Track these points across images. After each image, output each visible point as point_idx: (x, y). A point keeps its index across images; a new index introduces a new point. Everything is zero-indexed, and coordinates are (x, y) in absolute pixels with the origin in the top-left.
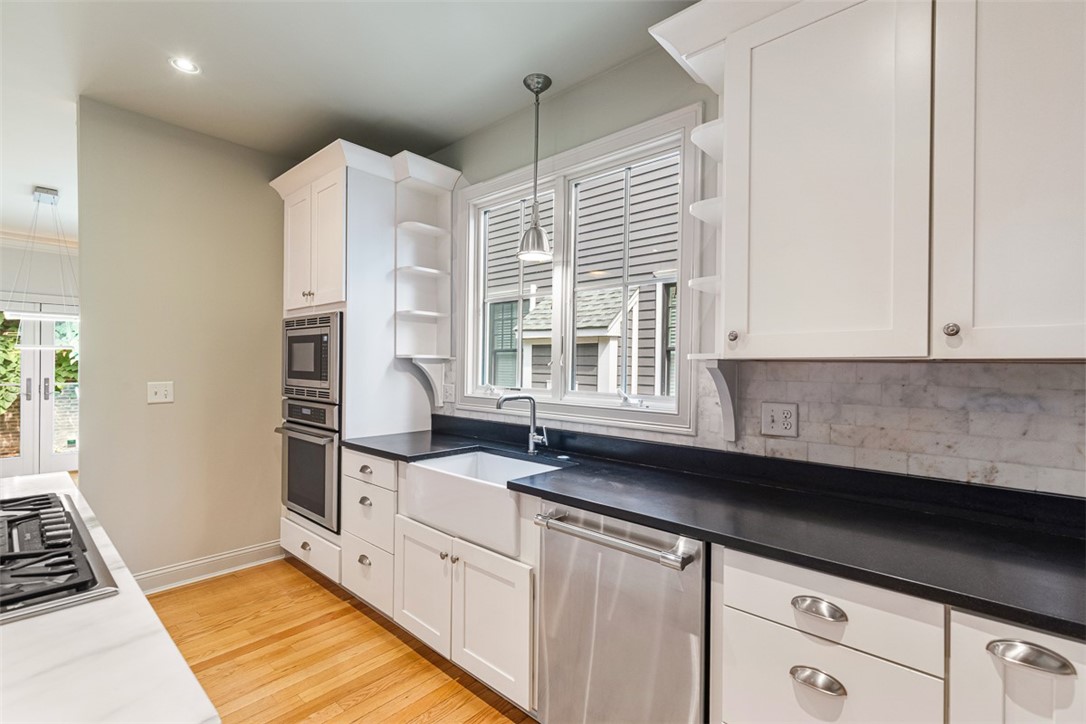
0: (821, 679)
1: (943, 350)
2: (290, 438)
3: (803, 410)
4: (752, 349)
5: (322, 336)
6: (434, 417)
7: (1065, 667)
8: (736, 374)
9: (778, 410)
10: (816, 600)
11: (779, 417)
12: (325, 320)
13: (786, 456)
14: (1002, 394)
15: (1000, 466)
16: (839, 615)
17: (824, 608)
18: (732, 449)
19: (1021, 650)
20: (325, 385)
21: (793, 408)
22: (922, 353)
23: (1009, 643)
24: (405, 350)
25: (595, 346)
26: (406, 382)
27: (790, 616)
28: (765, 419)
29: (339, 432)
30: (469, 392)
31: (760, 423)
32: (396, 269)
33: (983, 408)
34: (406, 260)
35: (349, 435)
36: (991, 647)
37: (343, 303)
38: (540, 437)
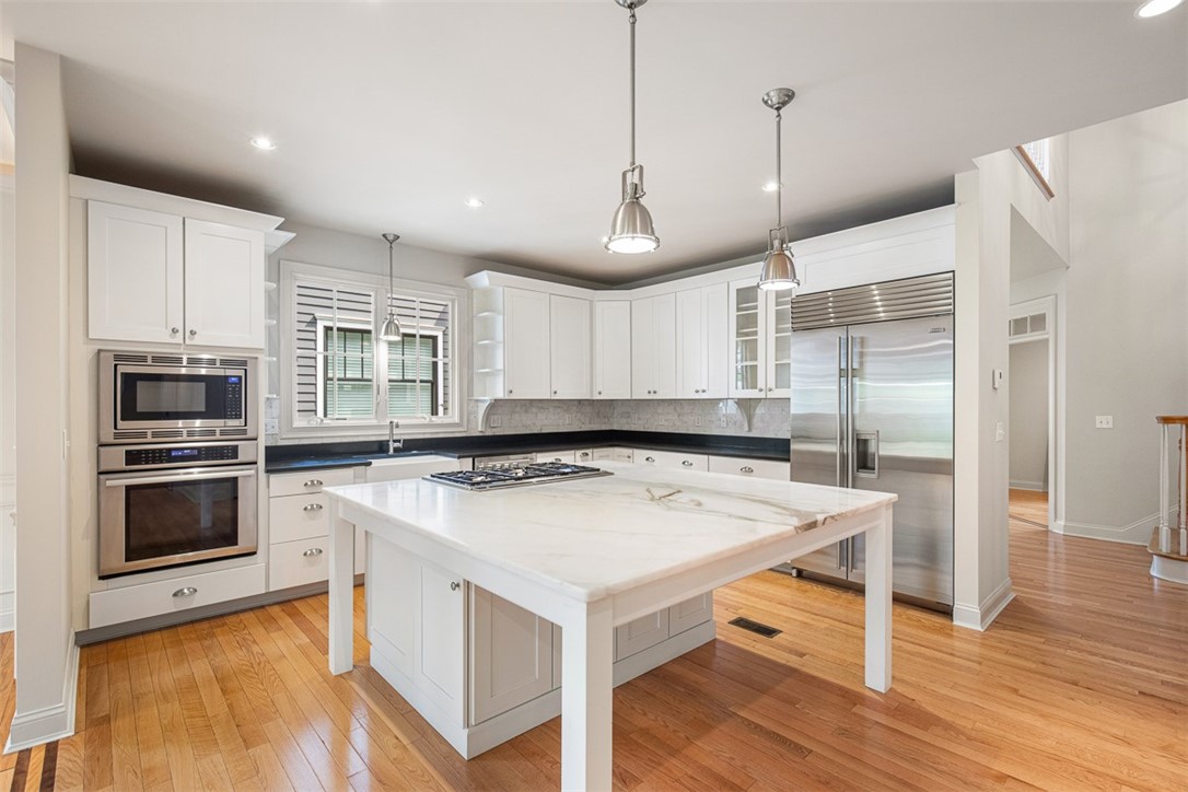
3: (503, 416)
5: (228, 377)
9: (496, 418)
12: (234, 363)
13: (498, 434)
18: (481, 434)
21: (500, 417)
28: (492, 421)
30: (295, 424)
31: (490, 423)
37: (262, 350)
38: (397, 445)
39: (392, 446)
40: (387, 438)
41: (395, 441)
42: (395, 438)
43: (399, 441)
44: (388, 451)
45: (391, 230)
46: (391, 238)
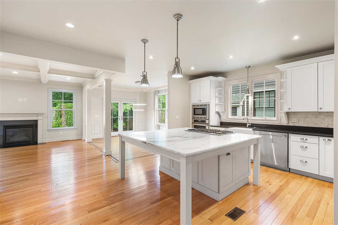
0: (304, 147)
1: (320, 111)
2: (194, 125)
3: (299, 119)
4: (292, 110)
5: (204, 108)
6: (220, 122)
7: (331, 140)
8: (288, 114)
9: (295, 119)
10: (303, 138)
11: (295, 120)
12: (206, 105)
13: (297, 126)
14: (329, 116)
15: (329, 125)
16: (306, 139)
17: (305, 139)
18: (287, 125)
19: (327, 140)
20: (206, 116)
21: (298, 119)
22: (317, 111)
23: (326, 139)
24: (217, 110)
25: (236, 107)
26: (217, 116)
27: (300, 141)
28: (293, 120)
29: (209, 124)
30: (229, 118)
31: (292, 121)
32: (216, 96)
33: (327, 118)
34: (217, 95)
35: (210, 124)
36: (323, 140)
37: (210, 103)
38: (249, 125)
39: (248, 125)
40: (247, 122)
41: (249, 124)
42: (249, 123)
43: (250, 124)
44: (246, 126)
45: (248, 65)
46: (248, 67)
